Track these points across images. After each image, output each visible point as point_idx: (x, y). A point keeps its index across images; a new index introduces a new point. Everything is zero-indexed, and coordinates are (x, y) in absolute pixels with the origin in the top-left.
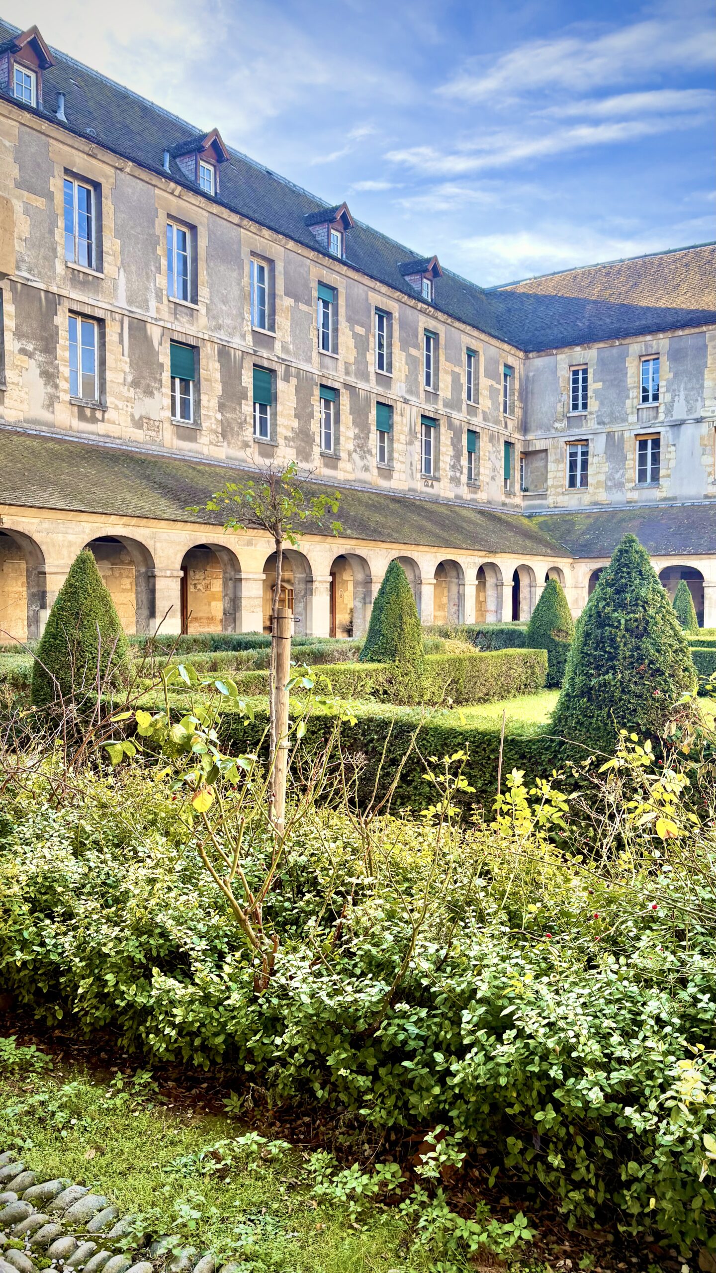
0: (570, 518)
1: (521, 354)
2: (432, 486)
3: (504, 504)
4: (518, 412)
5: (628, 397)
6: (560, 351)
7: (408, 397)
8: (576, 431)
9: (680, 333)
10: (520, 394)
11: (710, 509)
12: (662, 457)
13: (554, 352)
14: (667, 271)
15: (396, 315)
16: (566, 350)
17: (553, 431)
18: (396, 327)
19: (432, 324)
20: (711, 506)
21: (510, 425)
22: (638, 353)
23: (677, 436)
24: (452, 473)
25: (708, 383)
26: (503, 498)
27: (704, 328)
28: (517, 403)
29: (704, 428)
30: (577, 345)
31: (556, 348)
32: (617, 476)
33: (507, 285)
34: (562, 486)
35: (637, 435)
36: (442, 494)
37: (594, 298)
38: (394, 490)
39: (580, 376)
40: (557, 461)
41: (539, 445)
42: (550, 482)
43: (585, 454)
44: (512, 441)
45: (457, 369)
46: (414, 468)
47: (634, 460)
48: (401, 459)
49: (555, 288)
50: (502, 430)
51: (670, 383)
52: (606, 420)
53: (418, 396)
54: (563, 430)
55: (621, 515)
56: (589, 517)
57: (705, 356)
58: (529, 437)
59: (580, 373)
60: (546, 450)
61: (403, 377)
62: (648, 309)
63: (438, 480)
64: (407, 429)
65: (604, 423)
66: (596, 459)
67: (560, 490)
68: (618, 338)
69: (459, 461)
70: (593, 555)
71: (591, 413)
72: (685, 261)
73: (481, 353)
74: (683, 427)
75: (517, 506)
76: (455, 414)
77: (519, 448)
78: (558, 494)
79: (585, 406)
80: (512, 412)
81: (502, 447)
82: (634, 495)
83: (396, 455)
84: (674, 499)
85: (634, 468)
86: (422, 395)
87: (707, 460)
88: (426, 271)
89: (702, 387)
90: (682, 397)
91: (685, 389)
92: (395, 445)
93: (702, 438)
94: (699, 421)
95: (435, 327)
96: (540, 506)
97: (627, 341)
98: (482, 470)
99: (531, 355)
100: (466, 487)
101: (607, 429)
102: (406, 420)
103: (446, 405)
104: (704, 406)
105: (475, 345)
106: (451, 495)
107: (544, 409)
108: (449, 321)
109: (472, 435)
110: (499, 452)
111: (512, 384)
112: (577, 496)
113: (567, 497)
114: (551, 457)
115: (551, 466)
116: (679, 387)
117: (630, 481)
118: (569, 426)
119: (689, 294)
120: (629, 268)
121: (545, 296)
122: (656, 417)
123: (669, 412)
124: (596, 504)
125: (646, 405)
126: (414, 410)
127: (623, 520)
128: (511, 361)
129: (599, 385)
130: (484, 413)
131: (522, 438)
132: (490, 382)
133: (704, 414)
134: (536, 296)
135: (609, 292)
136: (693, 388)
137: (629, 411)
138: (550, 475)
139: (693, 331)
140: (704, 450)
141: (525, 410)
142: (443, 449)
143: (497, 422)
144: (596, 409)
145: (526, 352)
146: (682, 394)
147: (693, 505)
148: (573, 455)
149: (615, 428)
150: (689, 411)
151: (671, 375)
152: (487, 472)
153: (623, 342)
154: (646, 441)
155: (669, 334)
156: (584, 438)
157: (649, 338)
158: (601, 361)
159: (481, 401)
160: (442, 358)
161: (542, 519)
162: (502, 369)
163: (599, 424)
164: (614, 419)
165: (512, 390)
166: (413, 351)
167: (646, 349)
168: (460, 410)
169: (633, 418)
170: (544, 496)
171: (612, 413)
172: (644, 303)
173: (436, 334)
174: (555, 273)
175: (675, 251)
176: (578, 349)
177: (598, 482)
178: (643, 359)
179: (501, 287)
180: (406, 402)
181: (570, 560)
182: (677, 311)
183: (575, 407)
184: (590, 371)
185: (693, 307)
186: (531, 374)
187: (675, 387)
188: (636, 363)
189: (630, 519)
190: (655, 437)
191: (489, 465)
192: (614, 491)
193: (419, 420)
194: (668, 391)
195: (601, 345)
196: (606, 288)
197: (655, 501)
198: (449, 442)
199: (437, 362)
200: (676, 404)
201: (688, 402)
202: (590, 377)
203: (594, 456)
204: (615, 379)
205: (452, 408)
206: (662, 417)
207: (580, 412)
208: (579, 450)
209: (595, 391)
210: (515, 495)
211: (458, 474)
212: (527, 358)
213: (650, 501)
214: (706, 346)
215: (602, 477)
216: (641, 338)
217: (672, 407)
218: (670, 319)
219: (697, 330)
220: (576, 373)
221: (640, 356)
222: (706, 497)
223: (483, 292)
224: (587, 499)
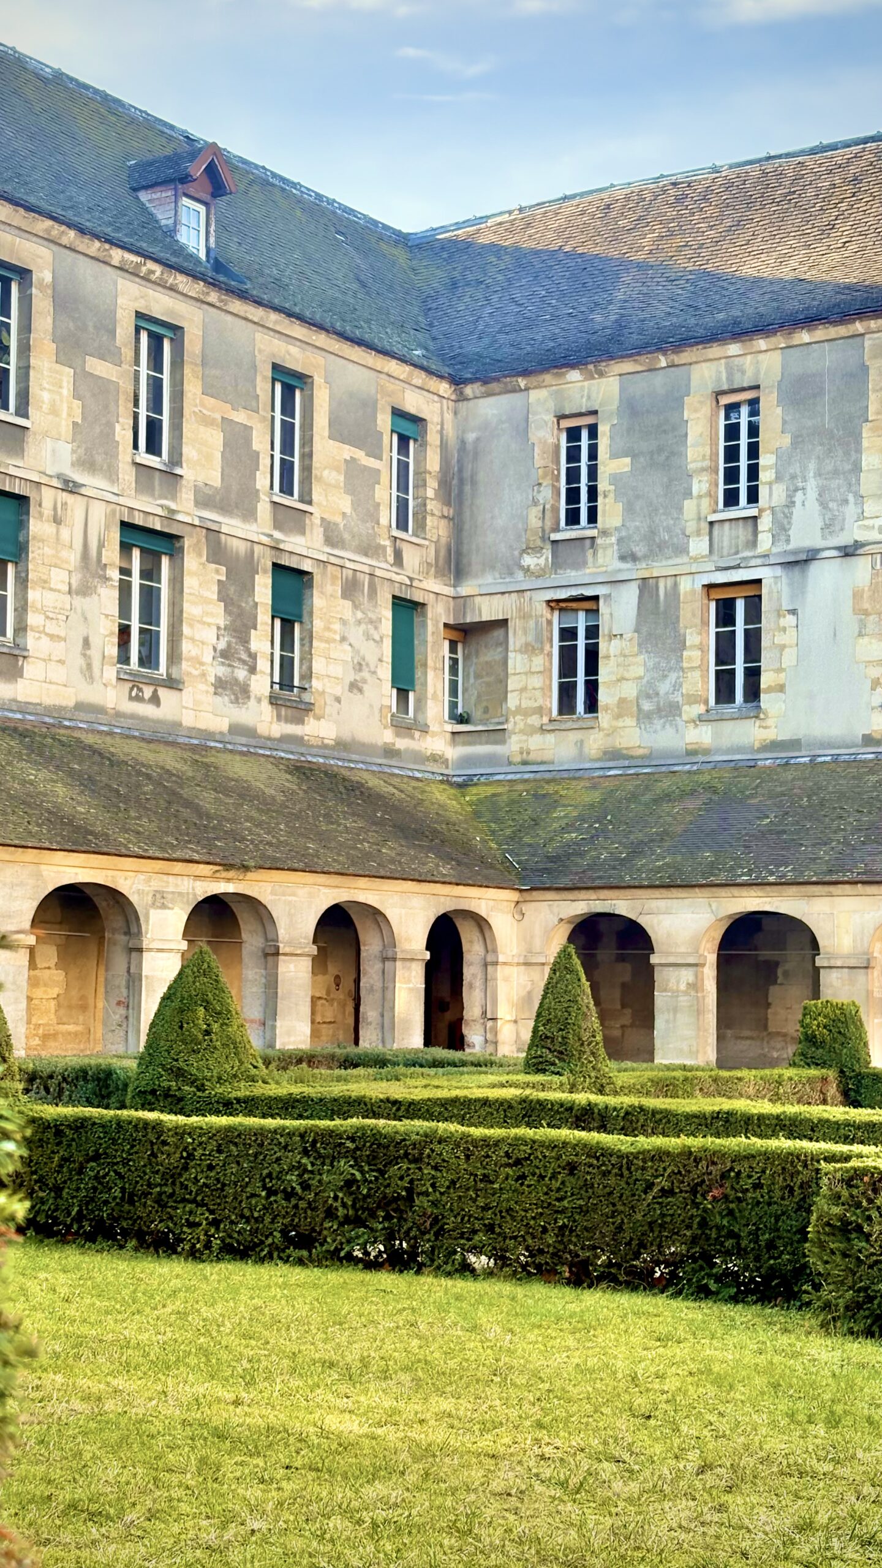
0: (550, 789)
1: (444, 388)
2: (155, 700)
3: (390, 752)
4: (437, 528)
5: (688, 494)
6: (534, 380)
7: (78, 477)
8: (572, 575)
9: (804, 337)
10: (444, 483)
11: (872, 772)
12: (765, 642)
13: (522, 382)
14: (810, 192)
15: (43, 275)
16: (548, 378)
17: (520, 575)
18: (42, 304)
19: (161, 305)
20: (873, 767)
21: (412, 558)
22: (711, 387)
23: (799, 590)
24: (222, 671)
25: (868, 460)
26: (388, 736)
27: (859, 327)
28: (431, 506)
29: (861, 569)
30: (573, 366)
31: (526, 373)
32: (664, 687)
33: (458, 226)
34: (539, 711)
35: (710, 587)
36: (188, 720)
37: (640, 256)
38: (23, 708)
39: (584, 443)
40: (529, 649)
41: (487, 610)
42: (512, 701)
43: (593, 632)
44: (418, 597)
45: (240, 417)
46: (95, 653)
47: (703, 649)
48: (51, 628)
49: (559, 232)
50: (383, 567)
51: (783, 459)
52: (640, 549)
53: (112, 474)
54: (540, 574)
55: (665, 784)
56: (594, 787)
57: (864, 395)
58: (464, 590)
59: (585, 434)
60: (504, 622)
61: (66, 429)
62: (757, 281)
63: (173, 684)
64: (73, 557)
65: (634, 558)
66: (615, 642)
67: (535, 720)
68: (664, 352)
69: (245, 641)
70: (565, 881)
71: (605, 533)
72: (853, 170)
73: (318, 380)
74: (814, 568)
75: (435, 758)
76: (231, 526)
77: (438, 615)
78: (531, 731)
79: (593, 517)
80: (421, 526)
81: (387, 614)
82: (703, 736)
83: (33, 619)
84: (794, 744)
85: (703, 668)
86: (127, 474)
87: (870, 648)
88: (185, 179)
89: (857, 468)
90: (812, 493)
91: (819, 474)
92: (33, 595)
93: (857, 595)
94: (848, 552)
95: (171, 312)
96: (491, 759)
97: (685, 357)
98: (318, 665)
99: (469, 390)
100: (266, 709)
101: (642, 570)
102: (72, 533)
103: (204, 500)
104: (861, 516)
105: (295, 358)
106: (220, 725)
107: (500, 522)
108: (213, 297)
109: (289, 581)
110: (375, 623)
111: (420, 460)
112: (573, 736)
113: (550, 738)
114: (516, 638)
115: (516, 662)
116: (804, 468)
117: (692, 700)
118: (557, 564)
119: (853, 247)
120: (729, 185)
121: (536, 253)
122: (753, 543)
123: (781, 530)
124: (614, 755)
125: (733, 513)
126: (98, 512)
127: (667, 797)
128: (413, 403)
129: (624, 464)
130: (326, 524)
131: (449, 591)
132: (347, 452)
133: (861, 536)
134: (518, 254)
135: (678, 241)
136: (836, 472)
137: (691, 527)
138: (512, 684)
139: (834, 331)
140: (862, 625)
141: (457, 525)
142: (190, 609)
143: (369, 549)
144: (616, 522)
145: (457, 382)
146: (812, 486)
147: (836, 758)
148: (568, 634)
149: (658, 568)
150: (828, 527)
151: (786, 440)
152: (337, 670)
153: (678, 359)
154: (733, 600)
155: (779, 340)
156: (589, 592)
157: (734, 349)
158: (631, 408)
159: (315, 497)
160: (192, 388)
161: (490, 790)
162: (384, 421)
163: (623, 558)
164: (658, 548)
165: (421, 473)
166: (98, 367)
167: (730, 378)
168: (250, 515)
169: (699, 546)
170: (498, 734)
171: (653, 532)
172: (749, 270)
173: (176, 329)
174: (565, 198)
175: (833, 147)
176: (574, 375)
177: (622, 701)
178: (726, 400)
179: (444, 229)
180: (70, 487)
181: (514, 896)
182: (812, 288)
183: (573, 518)
184: (603, 429)
185: (852, 280)
186: (471, 437)
187: (795, 468)
188: (707, 409)
189: (684, 795)
190: (750, 591)
191: (344, 653)
192: (658, 723)
193: (115, 535)
194: (779, 478)
195: (627, 366)
196: (672, 234)
197: (752, 750)
198: (212, 593)
199: (178, 396)
200: (797, 511)
201: (824, 505)
202: (603, 443)
203: (612, 636)
204: (660, 450)
205: (224, 508)
206: (765, 542)
207: (583, 529)
208: (581, 623)
209: (615, 479)
210: (425, 730)
211: (241, 674)
212: (461, 398)
213: (739, 750)
214: (865, 369)
215: (630, 691)
216: (715, 351)
217: (788, 517)
218: (793, 305)
219: (842, 330)
220: (573, 434)
221: (719, 394)
222: (868, 740)
223: (402, 239)
224: (595, 743)
